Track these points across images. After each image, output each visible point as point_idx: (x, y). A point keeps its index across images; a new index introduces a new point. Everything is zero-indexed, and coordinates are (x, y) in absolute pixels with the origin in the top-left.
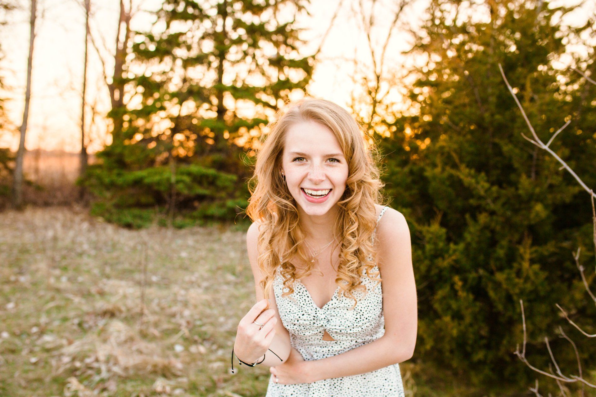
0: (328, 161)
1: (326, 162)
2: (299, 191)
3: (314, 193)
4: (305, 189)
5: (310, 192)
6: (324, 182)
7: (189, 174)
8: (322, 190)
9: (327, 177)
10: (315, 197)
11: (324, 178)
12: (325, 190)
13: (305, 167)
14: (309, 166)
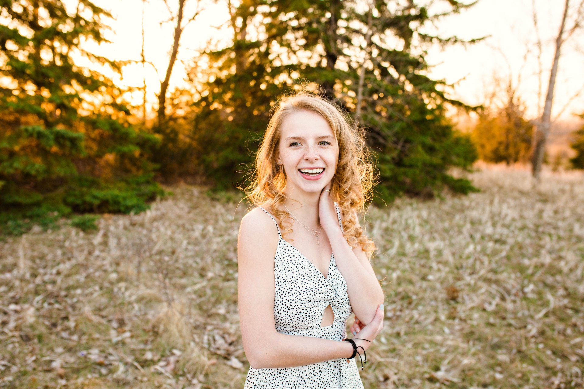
3: (310, 171)
5: (306, 171)
8: (317, 168)
9: (321, 157)
10: (311, 175)
12: (320, 168)
13: (301, 150)
14: (304, 149)
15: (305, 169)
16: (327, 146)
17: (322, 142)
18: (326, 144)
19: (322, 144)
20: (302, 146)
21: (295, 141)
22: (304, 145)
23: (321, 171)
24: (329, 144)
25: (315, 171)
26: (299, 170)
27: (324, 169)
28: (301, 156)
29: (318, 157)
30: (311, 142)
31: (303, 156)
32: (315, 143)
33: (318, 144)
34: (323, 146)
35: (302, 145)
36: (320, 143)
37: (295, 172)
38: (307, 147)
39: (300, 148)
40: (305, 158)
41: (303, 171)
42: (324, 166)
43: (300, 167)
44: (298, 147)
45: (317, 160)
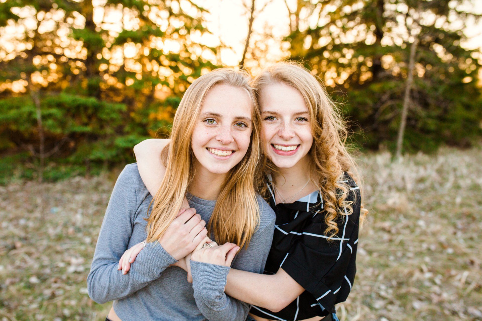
0: (297, 120)
1: (294, 120)
2: (270, 147)
4: (275, 145)
5: (280, 147)
6: (293, 138)
7: (59, 105)
8: (291, 146)
9: (296, 134)
11: (294, 135)
12: (294, 145)
13: (276, 125)
14: (279, 124)
15: (278, 145)
16: (304, 122)
18: (303, 120)
19: (300, 119)
20: (278, 121)
21: (271, 115)
22: (280, 120)
23: (294, 148)
25: (289, 148)
26: (272, 145)
27: (298, 146)
28: (275, 132)
30: (287, 119)
31: (278, 133)
32: (291, 119)
33: (295, 120)
34: (300, 122)
35: (277, 119)
36: (298, 119)
38: (283, 123)
39: (276, 122)
40: (280, 135)
42: (298, 143)
44: (273, 122)
45: (292, 137)
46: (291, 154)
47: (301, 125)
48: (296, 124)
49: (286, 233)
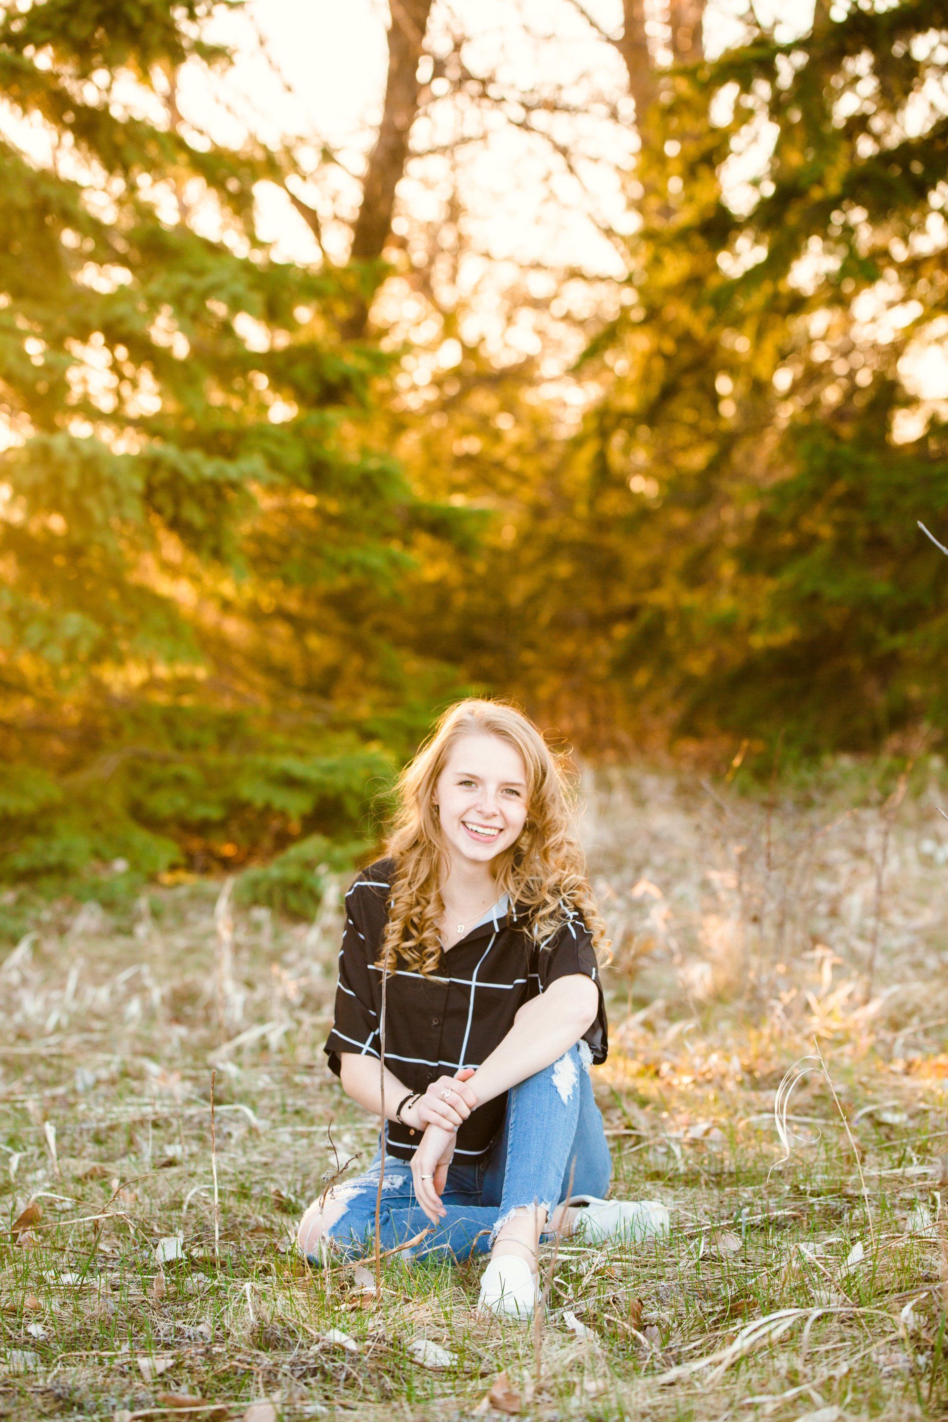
15: (473, 824)
16: (514, 797)
17: (510, 790)
18: (513, 793)
19: (508, 793)
20: (478, 790)
21: (469, 779)
22: (480, 788)
23: (494, 832)
24: (518, 794)
26: (464, 823)
27: (501, 830)
28: (473, 803)
29: (498, 813)
30: (492, 787)
31: (476, 805)
32: (497, 790)
33: (502, 792)
34: (508, 795)
35: (478, 788)
36: (507, 790)
37: (456, 823)
38: (485, 793)
39: (475, 791)
40: (479, 809)
41: (470, 826)
42: (501, 826)
43: (465, 819)
44: (471, 789)
45: (495, 815)
46: (488, 842)
47: (509, 799)
48: (504, 797)
49: (510, 987)
